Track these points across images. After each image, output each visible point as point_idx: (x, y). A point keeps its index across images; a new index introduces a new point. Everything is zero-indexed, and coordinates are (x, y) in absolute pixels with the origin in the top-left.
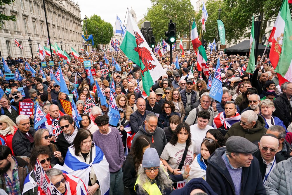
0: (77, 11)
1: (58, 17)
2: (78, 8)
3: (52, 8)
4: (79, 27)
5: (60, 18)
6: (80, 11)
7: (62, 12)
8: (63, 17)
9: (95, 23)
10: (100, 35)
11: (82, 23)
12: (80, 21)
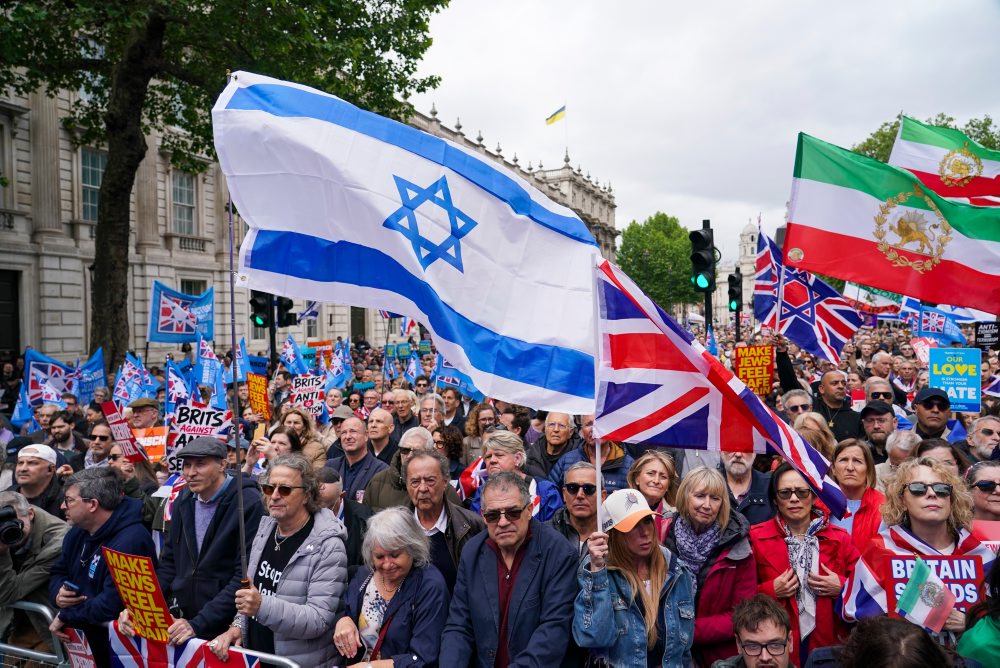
0: (606, 209)
2: (610, 197)
4: (607, 252)
6: (615, 206)
9: (658, 239)
10: (671, 276)
11: (619, 241)
12: (613, 234)
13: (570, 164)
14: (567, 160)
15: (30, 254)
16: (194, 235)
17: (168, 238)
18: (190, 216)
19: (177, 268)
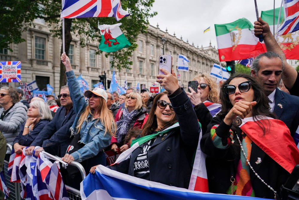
1: (201, 65)
3: (197, 57)
5: (203, 66)
7: (207, 60)
8: (207, 65)
9: (241, 68)
13: (211, 45)
14: (210, 44)
15: (52, 72)
16: (95, 67)
17: (88, 68)
18: (94, 62)
19: (90, 76)
